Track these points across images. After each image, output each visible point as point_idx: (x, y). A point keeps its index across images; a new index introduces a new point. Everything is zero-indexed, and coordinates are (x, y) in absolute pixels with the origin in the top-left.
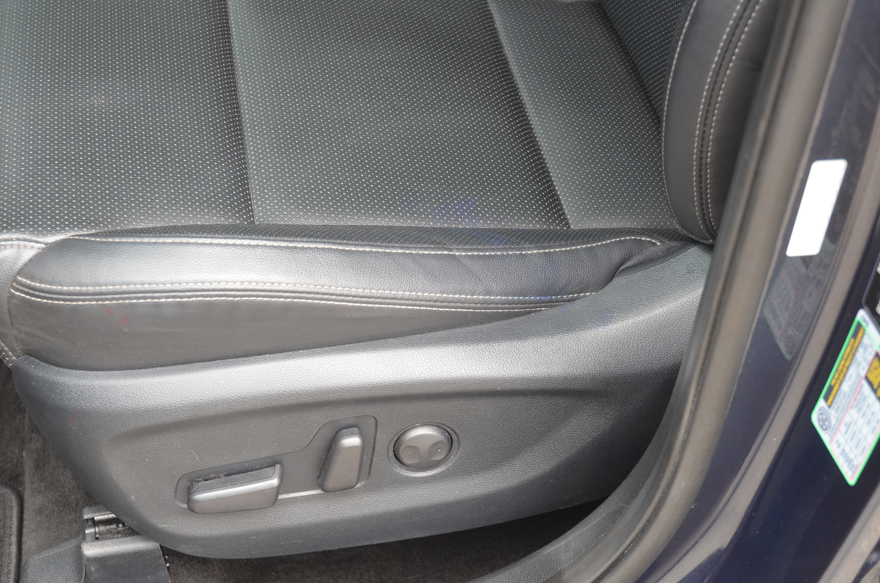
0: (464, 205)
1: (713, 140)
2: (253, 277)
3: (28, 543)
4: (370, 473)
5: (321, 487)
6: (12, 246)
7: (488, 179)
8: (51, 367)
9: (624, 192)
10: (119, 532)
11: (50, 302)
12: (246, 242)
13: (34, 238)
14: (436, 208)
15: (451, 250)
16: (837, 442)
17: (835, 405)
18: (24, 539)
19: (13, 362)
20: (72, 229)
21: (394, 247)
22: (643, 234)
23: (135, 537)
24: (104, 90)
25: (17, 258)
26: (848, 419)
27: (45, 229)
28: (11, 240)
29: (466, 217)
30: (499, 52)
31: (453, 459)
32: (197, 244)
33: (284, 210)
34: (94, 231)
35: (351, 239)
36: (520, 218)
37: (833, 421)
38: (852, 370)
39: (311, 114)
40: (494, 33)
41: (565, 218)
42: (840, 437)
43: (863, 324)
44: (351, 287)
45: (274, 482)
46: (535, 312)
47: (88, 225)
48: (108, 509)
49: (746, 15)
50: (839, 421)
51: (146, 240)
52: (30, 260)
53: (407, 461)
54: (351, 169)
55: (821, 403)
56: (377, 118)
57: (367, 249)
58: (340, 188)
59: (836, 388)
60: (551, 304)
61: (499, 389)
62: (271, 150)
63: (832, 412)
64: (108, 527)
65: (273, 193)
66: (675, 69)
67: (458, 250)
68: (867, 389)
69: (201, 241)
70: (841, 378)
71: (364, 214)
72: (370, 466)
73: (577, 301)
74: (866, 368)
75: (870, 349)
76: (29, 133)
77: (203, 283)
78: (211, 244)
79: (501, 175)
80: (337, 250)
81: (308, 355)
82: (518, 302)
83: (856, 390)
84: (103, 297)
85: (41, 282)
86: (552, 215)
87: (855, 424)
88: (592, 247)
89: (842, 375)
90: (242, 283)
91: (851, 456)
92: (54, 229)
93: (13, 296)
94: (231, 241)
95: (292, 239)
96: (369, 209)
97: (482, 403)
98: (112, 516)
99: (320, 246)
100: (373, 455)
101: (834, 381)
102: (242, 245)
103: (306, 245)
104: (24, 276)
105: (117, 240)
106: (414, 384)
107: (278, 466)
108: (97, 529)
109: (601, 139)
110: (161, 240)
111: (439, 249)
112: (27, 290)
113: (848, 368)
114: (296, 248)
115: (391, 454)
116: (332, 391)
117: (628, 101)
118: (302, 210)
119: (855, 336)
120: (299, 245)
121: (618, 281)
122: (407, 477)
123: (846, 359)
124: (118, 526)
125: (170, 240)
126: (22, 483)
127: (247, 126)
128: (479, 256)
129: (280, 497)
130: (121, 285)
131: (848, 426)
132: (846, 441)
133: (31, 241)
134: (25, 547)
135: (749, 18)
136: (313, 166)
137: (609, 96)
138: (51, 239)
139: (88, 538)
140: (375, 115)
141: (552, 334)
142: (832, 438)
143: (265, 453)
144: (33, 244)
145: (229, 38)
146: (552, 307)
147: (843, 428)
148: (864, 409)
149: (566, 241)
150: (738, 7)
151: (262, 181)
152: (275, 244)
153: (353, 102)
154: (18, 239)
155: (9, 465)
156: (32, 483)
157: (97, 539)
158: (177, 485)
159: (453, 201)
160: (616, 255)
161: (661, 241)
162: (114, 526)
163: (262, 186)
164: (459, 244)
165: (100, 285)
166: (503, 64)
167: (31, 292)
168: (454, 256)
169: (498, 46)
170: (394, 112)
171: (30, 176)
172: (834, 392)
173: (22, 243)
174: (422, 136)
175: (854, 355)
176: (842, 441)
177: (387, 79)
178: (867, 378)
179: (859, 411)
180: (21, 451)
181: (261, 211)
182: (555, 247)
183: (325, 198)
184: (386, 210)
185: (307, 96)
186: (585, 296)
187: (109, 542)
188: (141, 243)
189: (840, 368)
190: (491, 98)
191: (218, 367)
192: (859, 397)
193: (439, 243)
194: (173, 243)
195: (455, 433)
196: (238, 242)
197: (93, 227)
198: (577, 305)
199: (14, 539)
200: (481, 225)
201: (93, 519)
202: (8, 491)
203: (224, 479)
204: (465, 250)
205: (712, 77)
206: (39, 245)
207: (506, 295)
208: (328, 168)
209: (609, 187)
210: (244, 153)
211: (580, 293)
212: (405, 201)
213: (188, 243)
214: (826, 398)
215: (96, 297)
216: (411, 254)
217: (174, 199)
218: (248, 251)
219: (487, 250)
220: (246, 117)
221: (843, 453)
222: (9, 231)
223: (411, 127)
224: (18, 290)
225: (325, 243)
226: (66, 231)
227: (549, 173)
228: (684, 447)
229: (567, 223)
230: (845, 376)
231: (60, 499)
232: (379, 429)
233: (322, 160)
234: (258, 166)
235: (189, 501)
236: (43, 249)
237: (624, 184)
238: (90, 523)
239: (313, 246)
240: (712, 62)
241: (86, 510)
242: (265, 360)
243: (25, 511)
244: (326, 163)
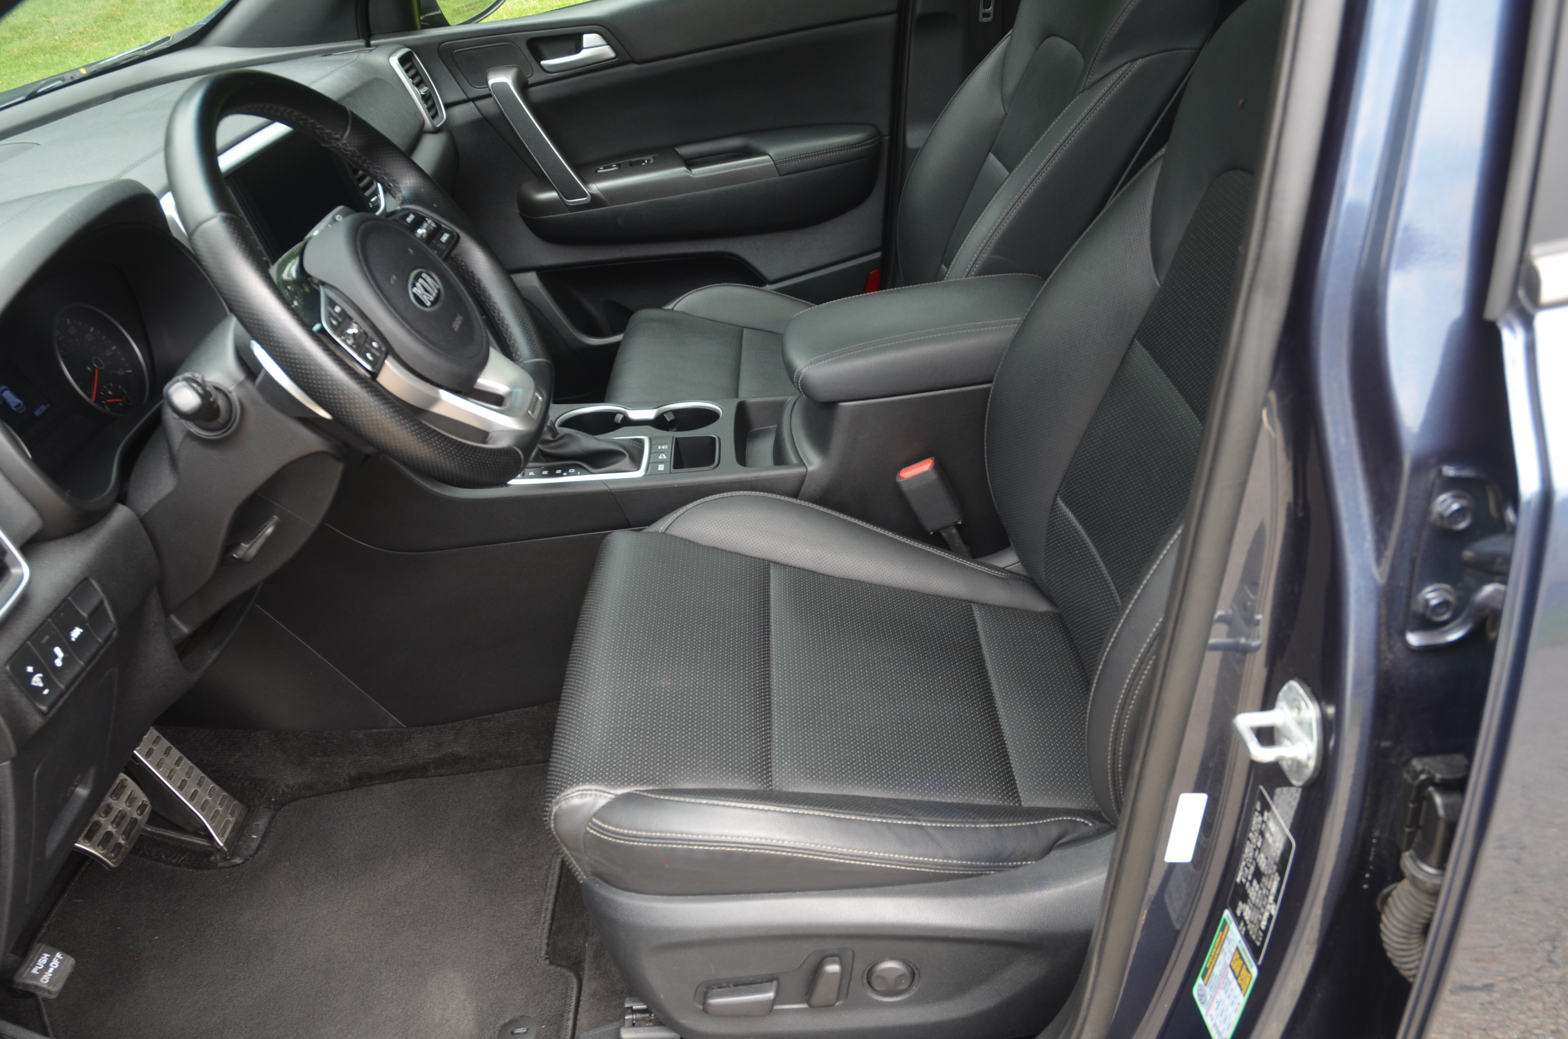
0: (936, 781)
1: (1122, 755)
2: (763, 834)
3: (582, 1021)
4: (847, 994)
5: (808, 1001)
6: (591, 795)
7: (958, 760)
8: (611, 887)
9: (1067, 777)
10: (650, 1021)
11: (614, 840)
12: (761, 807)
13: (608, 790)
14: (914, 782)
15: (919, 821)
16: (1211, 1015)
17: (1209, 984)
18: (579, 1017)
19: (584, 880)
20: (636, 785)
21: (874, 817)
22: (1078, 816)
23: (662, 1027)
24: (671, 674)
25: (594, 804)
26: (1218, 998)
27: (616, 783)
28: (591, 790)
29: (937, 791)
30: (978, 653)
31: (915, 989)
32: (724, 806)
33: (795, 777)
34: (651, 788)
35: (841, 808)
36: (980, 794)
37: (1208, 997)
38: (1221, 957)
39: (824, 700)
40: (976, 634)
41: (1018, 796)
42: (1212, 1011)
43: (1228, 922)
44: (838, 847)
45: (771, 995)
46: (986, 874)
47: (648, 782)
48: (643, 1000)
49: (1143, 667)
50: (1213, 998)
51: (687, 800)
52: (603, 807)
53: (877, 988)
54: (850, 746)
55: (1199, 981)
56: (875, 705)
57: (853, 817)
58: (840, 762)
59: (1210, 970)
60: (999, 869)
61: (952, 936)
62: (790, 728)
63: (1207, 989)
64: (643, 1015)
65: (788, 763)
66: (1093, 699)
67: (925, 821)
68: (1231, 975)
69: (728, 803)
70: (1213, 962)
71: (857, 784)
72: (848, 988)
73: (1020, 869)
74: (1231, 958)
75: (1232, 943)
76: (612, 706)
77: (726, 836)
78: (735, 807)
79: (968, 757)
80: (830, 817)
81: (803, 896)
82: (971, 866)
83: (1224, 975)
84: (652, 841)
85: (609, 824)
86: (1008, 793)
87: (1223, 1002)
88: (1034, 825)
89: (1214, 960)
90: (755, 838)
91: (1221, 1029)
92: (623, 783)
93: (588, 832)
94: (750, 806)
95: (796, 806)
96: (861, 780)
97: (939, 947)
98: (644, 1007)
99: (817, 813)
100: (850, 980)
101: (1208, 965)
102: (757, 809)
103: (806, 812)
104: (598, 818)
105: (667, 798)
106: (884, 926)
107: (775, 982)
108: (634, 1016)
109: (1053, 730)
110: (698, 801)
111: (910, 820)
112: (598, 829)
113: (1218, 955)
114: (798, 813)
115: (865, 981)
116: (819, 926)
117: (1078, 700)
118: (809, 778)
119: (1222, 930)
120: (801, 812)
121: (1055, 854)
122: (877, 1001)
123: (1217, 948)
124: (650, 1015)
125: (705, 801)
126: (583, 968)
127: (774, 707)
128: (941, 827)
129: (777, 1007)
130: (667, 832)
131: (1219, 1003)
132: (1217, 1016)
133: (605, 792)
134: (579, 1023)
135: (1145, 669)
136: (821, 743)
137: (1063, 694)
138: (620, 791)
139: (627, 1023)
140: (873, 702)
141: (997, 895)
142: (1207, 1012)
143: (765, 971)
144: (606, 795)
145: (768, 634)
146: (999, 871)
147: (1215, 1005)
148: (1229, 992)
149: (1014, 817)
150: (1137, 661)
151: (781, 753)
152: (783, 810)
153: (857, 691)
154: (596, 790)
155: (574, 953)
156: (590, 970)
157: (634, 1025)
158: (697, 989)
159: (927, 777)
160: (1054, 832)
161: (1093, 823)
162: (647, 1015)
163: (781, 757)
164: (926, 816)
165: (651, 831)
166: (980, 662)
167: (601, 831)
168: (921, 826)
169: (978, 647)
170: (889, 700)
171: (610, 741)
172: (1209, 973)
173: (598, 793)
174: (909, 721)
175: (1222, 945)
176: (1214, 1015)
177: (886, 673)
178: (1231, 967)
179: (1226, 992)
180: (585, 942)
181: (778, 777)
182: (1004, 822)
183: (828, 769)
184: (874, 782)
185: (823, 684)
186: (1026, 865)
187: (641, 1029)
188: (683, 802)
189: (1213, 954)
190: (967, 692)
191: (734, 900)
192: (1226, 981)
193: (910, 815)
194: (706, 804)
195: (917, 968)
196: (755, 806)
197: (651, 784)
198: (1019, 871)
199: (571, 1015)
200: (948, 799)
201: (632, 1007)
202: (571, 974)
203: (732, 988)
204: (931, 822)
205: (1119, 709)
206: (610, 796)
207: (962, 859)
208: (833, 744)
209: (1055, 772)
210: (770, 729)
211: (1022, 861)
212: (890, 775)
213: (718, 805)
214: (1203, 977)
215: (647, 840)
216: (887, 823)
217: (713, 764)
218: (762, 814)
219: (948, 822)
220: (775, 699)
221: (1215, 1025)
222: (590, 783)
223: (901, 714)
224: (592, 828)
225: (821, 811)
226: (631, 786)
227: (1009, 756)
228: (1089, 1005)
229: (1019, 800)
230: (1216, 961)
231: (610, 986)
232: (855, 961)
233: (828, 738)
234: (779, 740)
235: (704, 1003)
236: (613, 799)
237: (1068, 770)
238: (629, 1011)
239: (811, 813)
240: (1118, 698)
241: (627, 999)
242: (770, 898)
243: (583, 993)
244: (831, 740)
